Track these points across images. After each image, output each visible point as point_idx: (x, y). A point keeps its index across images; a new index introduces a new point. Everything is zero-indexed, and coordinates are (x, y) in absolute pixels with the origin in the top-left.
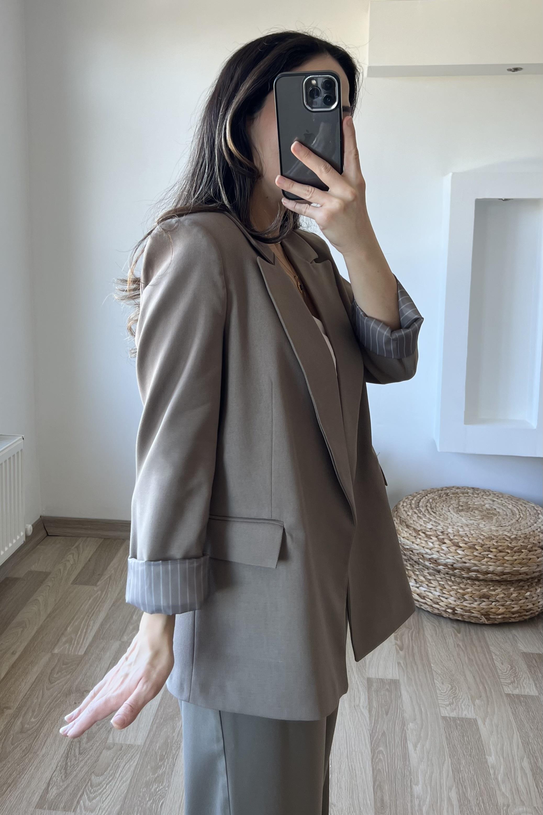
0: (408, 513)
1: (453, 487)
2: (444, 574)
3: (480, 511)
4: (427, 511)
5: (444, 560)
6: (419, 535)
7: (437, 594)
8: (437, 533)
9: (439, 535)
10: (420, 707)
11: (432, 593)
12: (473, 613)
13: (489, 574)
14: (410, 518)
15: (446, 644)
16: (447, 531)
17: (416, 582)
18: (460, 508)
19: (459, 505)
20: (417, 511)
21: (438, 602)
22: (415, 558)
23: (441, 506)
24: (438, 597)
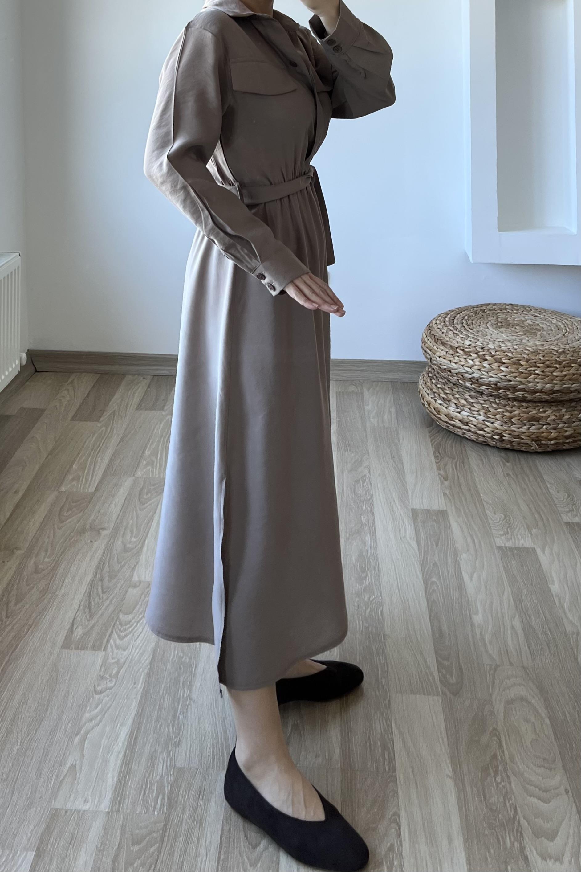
0: (443, 331)
1: (489, 304)
2: (487, 397)
3: (522, 327)
4: (463, 328)
6: (458, 352)
7: (482, 418)
8: (477, 350)
9: (479, 352)
10: (471, 536)
11: (475, 418)
12: (523, 439)
13: (537, 393)
14: (445, 336)
15: (495, 473)
16: (488, 347)
17: (456, 406)
19: (499, 322)
20: (452, 329)
21: (483, 428)
22: (454, 379)
23: (478, 322)
24: (482, 422)
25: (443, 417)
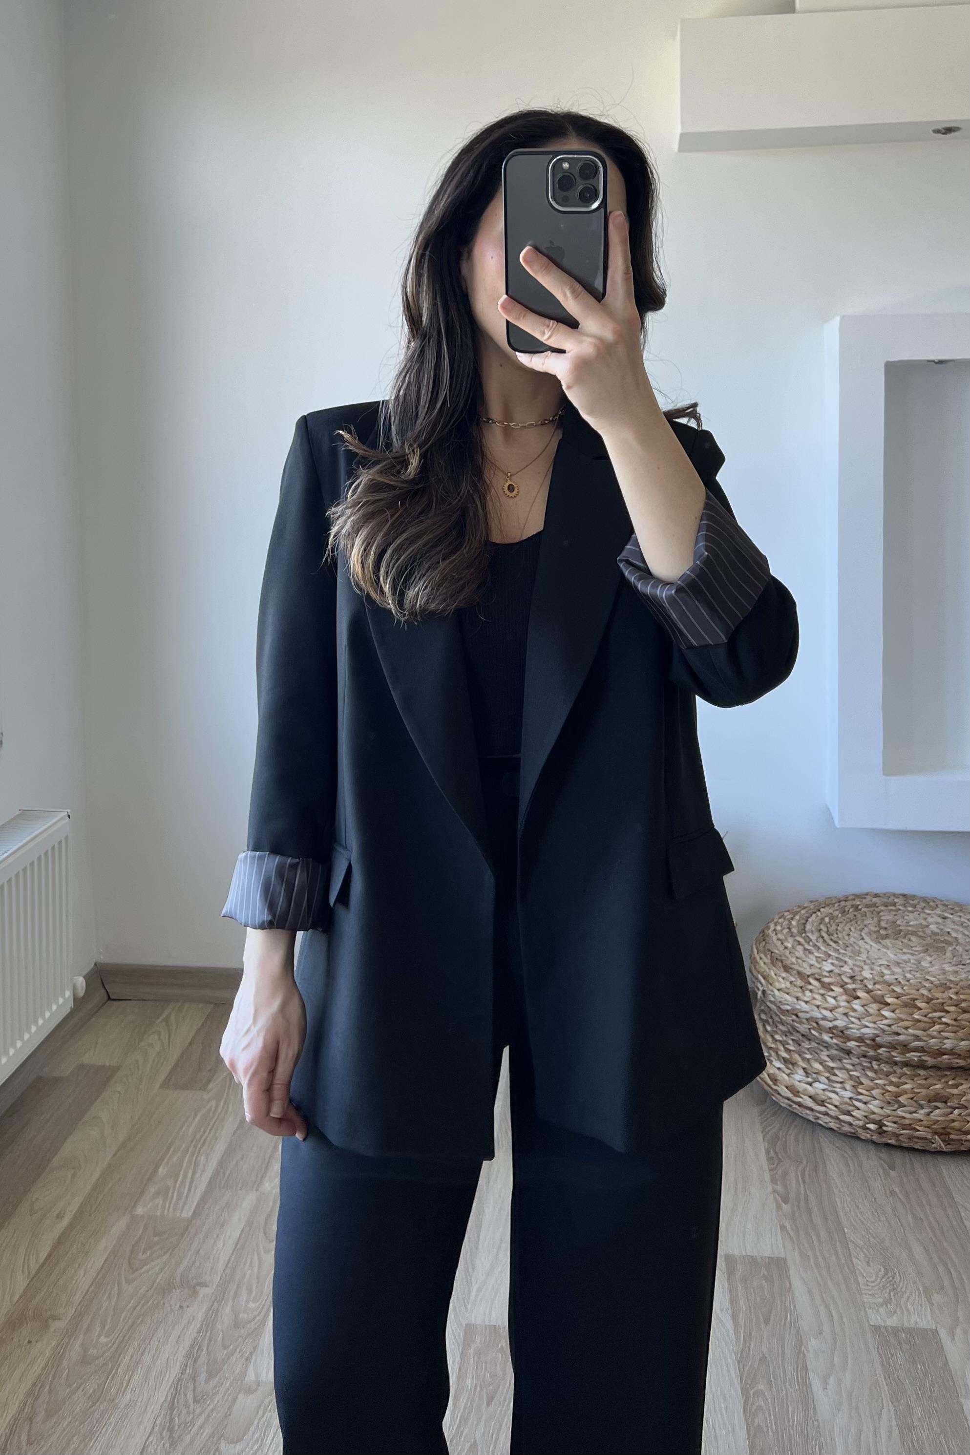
0: (786, 944)
1: (867, 894)
2: (858, 1058)
3: (921, 937)
4: (821, 940)
5: (858, 1030)
6: (810, 984)
7: (848, 1094)
8: (843, 980)
9: (846, 984)
10: (827, 1307)
11: (837, 1093)
12: (919, 1131)
13: (944, 1054)
14: (790, 953)
15: (869, 1190)
16: (861, 975)
17: (806, 1072)
18: (882, 932)
19: (881, 928)
20: (802, 940)
21: (849, 1111)
22: (803, 1028)
23: (847, 929)
24: (848, 1100)
25: (782, 1089)
